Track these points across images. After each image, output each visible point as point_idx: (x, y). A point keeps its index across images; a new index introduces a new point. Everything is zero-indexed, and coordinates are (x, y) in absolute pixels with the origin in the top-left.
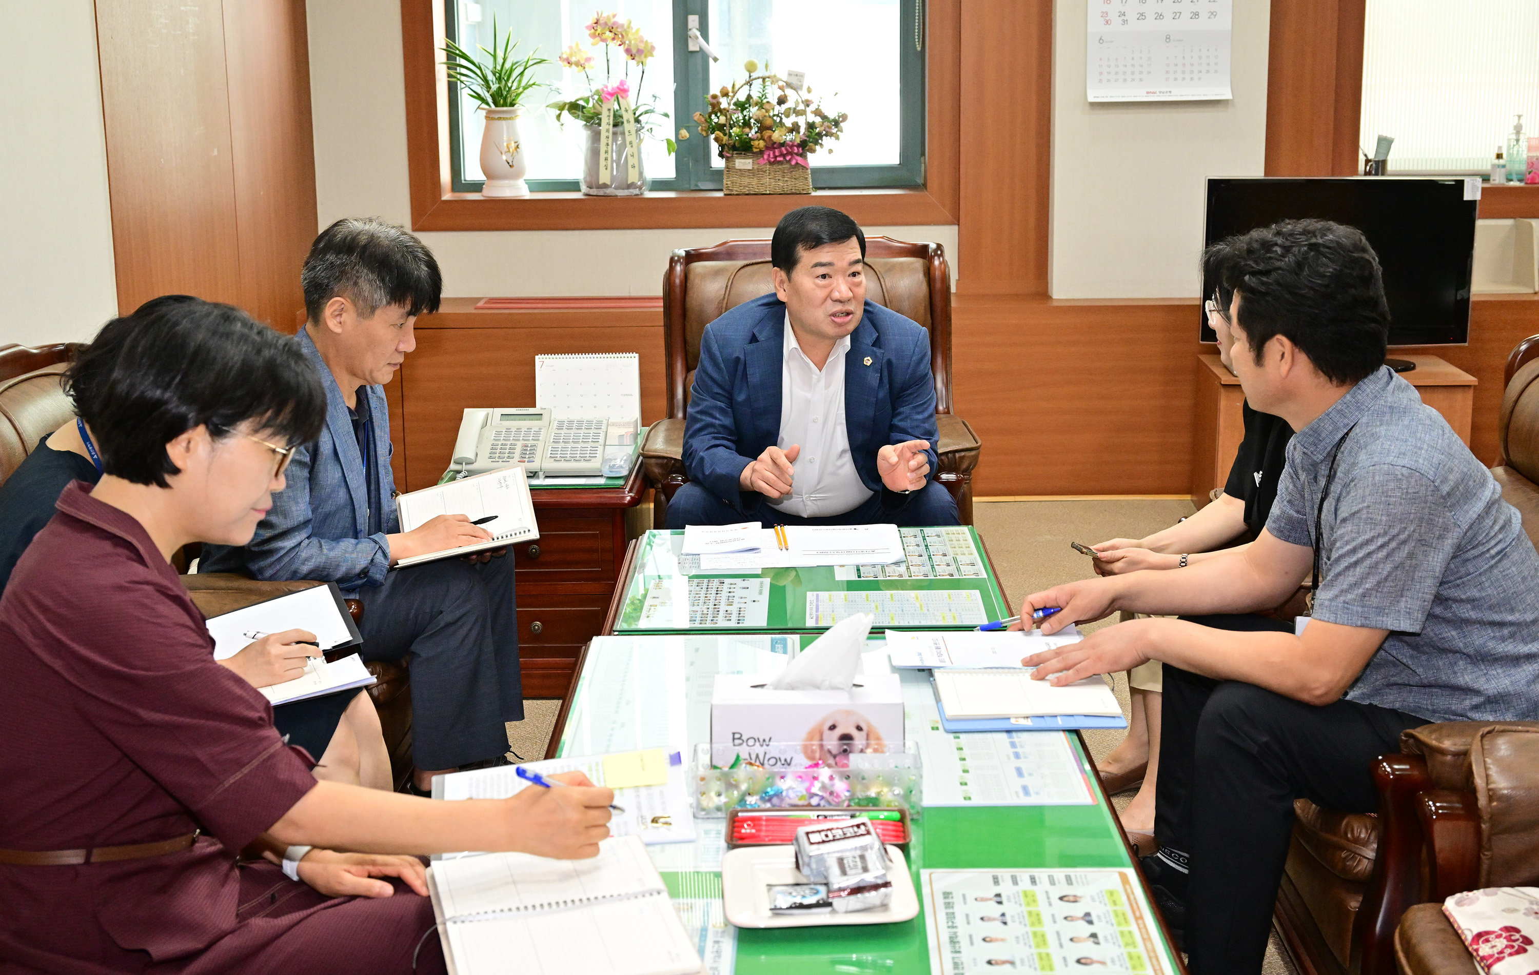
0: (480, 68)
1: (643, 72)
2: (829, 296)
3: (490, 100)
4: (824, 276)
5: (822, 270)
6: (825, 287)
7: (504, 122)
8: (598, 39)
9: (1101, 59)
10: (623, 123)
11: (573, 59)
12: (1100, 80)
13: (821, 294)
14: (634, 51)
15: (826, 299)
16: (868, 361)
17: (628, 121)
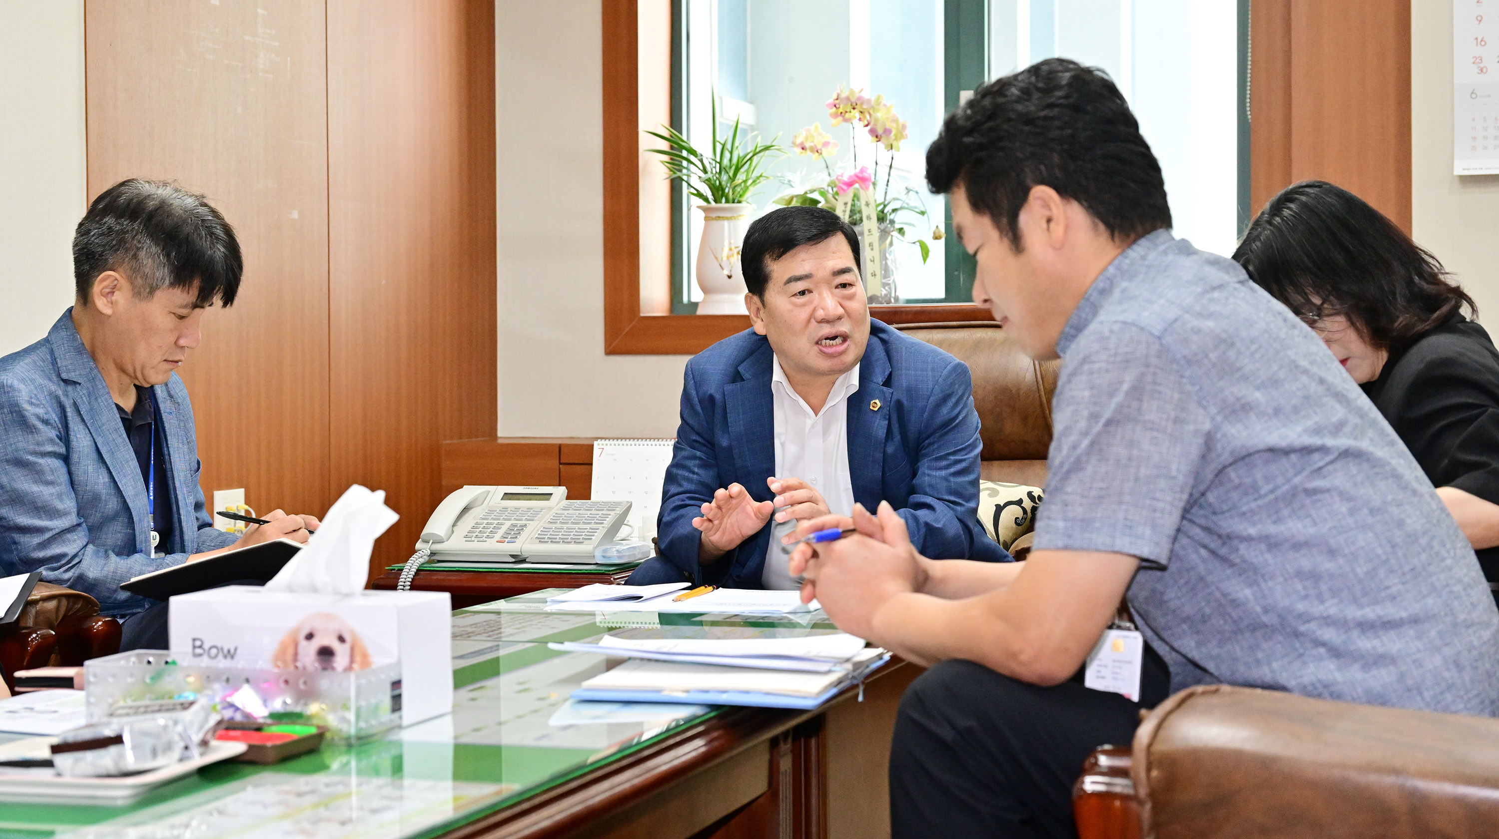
0: (701, 161)
1: (892, 158)
2: (812, 316)
3: (710, 197)
4: (803, 293)
5: (800, 286)
6: (804, 305)
7: (726, 223)
8: (840, 118)
9: (1474, 120)
10: (861, 220)
11: (807, 145)
12: (1474, 148)
13: (804, 314)
14: (880, 131)
15: (809, 321)
16: (876, 404)
17: (869, 218)
